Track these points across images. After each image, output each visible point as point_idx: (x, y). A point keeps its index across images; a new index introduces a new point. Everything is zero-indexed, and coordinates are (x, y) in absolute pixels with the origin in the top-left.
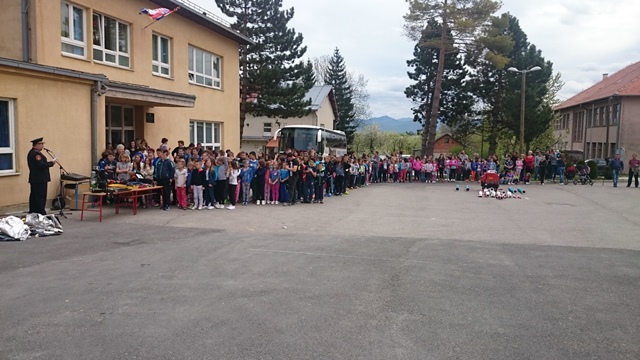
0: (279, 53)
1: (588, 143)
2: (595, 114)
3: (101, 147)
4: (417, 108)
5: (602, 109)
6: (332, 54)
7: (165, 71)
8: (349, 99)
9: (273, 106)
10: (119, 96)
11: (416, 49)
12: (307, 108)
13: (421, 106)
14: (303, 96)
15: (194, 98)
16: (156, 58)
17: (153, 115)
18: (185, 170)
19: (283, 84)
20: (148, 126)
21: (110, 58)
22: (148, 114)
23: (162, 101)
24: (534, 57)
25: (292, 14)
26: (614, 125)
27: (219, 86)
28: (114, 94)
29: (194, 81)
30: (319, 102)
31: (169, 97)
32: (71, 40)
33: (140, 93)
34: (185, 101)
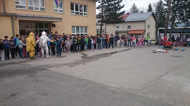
7: (61, 11)
15: (62, 19)
17: (55, 25)
27: (86, 15)
28: (23, 19)
29: (75, 14)
30: (147, 18)
31: (49, 19)
32: (20, 5)
33: (35, 18)
34: (57, 20)
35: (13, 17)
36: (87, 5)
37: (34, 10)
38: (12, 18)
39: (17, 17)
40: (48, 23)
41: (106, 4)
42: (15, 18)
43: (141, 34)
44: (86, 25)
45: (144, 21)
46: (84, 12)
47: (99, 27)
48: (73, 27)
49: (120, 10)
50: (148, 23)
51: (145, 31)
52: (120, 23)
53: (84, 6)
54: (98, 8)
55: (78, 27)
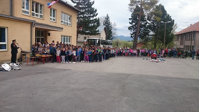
0: (89, 15)
1: (185, 46)
2: (188, 37)
3: (34, 43)
4: (132, 33)
5: (190, 35)
6: (106, 16)
7: (54, 20)
8: (111, 30)
9: (87, 32)
10: (40, 27)
11: (132, 15)
12: (98, 32)
13: (133, 33)
14: (96, 28)
15: (63, 28)
16: (51, 16)
17: (50, 33)
18: (59, 51)
19: (90, 25)
20: (48, 37)
21: (37, 15)
22: (48, 33)
23: (53, 29)
24: (169, 18)
25: (94, 3)
26: (193, 40)
27: (70, 25)
28: (38, 26)
29: (63, 23)
30: (101, 31)
32: (25, 9)
33: (46, 26)
36: (71, 16)
40: (43, 31)
44: (70, 35)
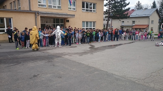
7: (74, 9)
15: (74, 15)
20: (67, 23)
22: (67, 20)
27: (95, 11)
28: (44, 15)
29: (85, 11)
30: (150, 14)
31: (64, 15)
32: (42, 4)
33: (53, 15)
34: (70, 16)
35: (36, 13)
36: (96, 3)
37: (52, 8)
38: (36, 15)
39: (40, 14)
40: (63, 19)
41: (112, 2)
42: (37, 15)
43: (144, 29)
44: (94, 21)
45: (148, 17)
46: (93, 9)
47: (106, 22)
48: (83, 22)
49: (125, 7)
50: (151, 19)
51: (148, 25)
52: (125, 18)
53: (94, 4)
54: (105, 6)
55: (87, 22)
